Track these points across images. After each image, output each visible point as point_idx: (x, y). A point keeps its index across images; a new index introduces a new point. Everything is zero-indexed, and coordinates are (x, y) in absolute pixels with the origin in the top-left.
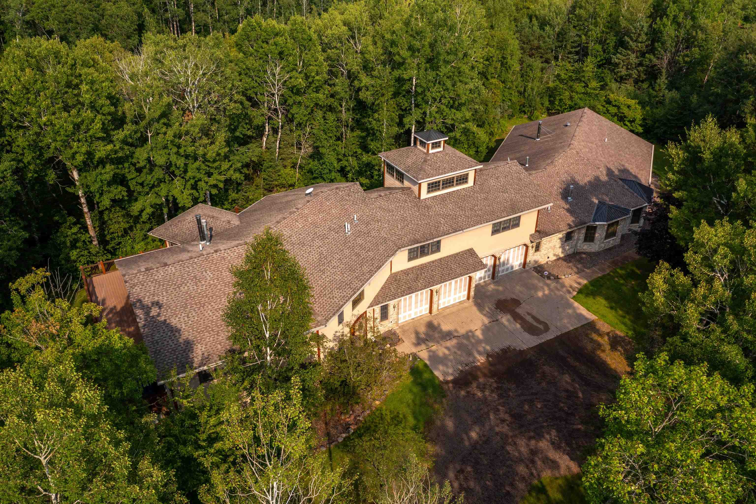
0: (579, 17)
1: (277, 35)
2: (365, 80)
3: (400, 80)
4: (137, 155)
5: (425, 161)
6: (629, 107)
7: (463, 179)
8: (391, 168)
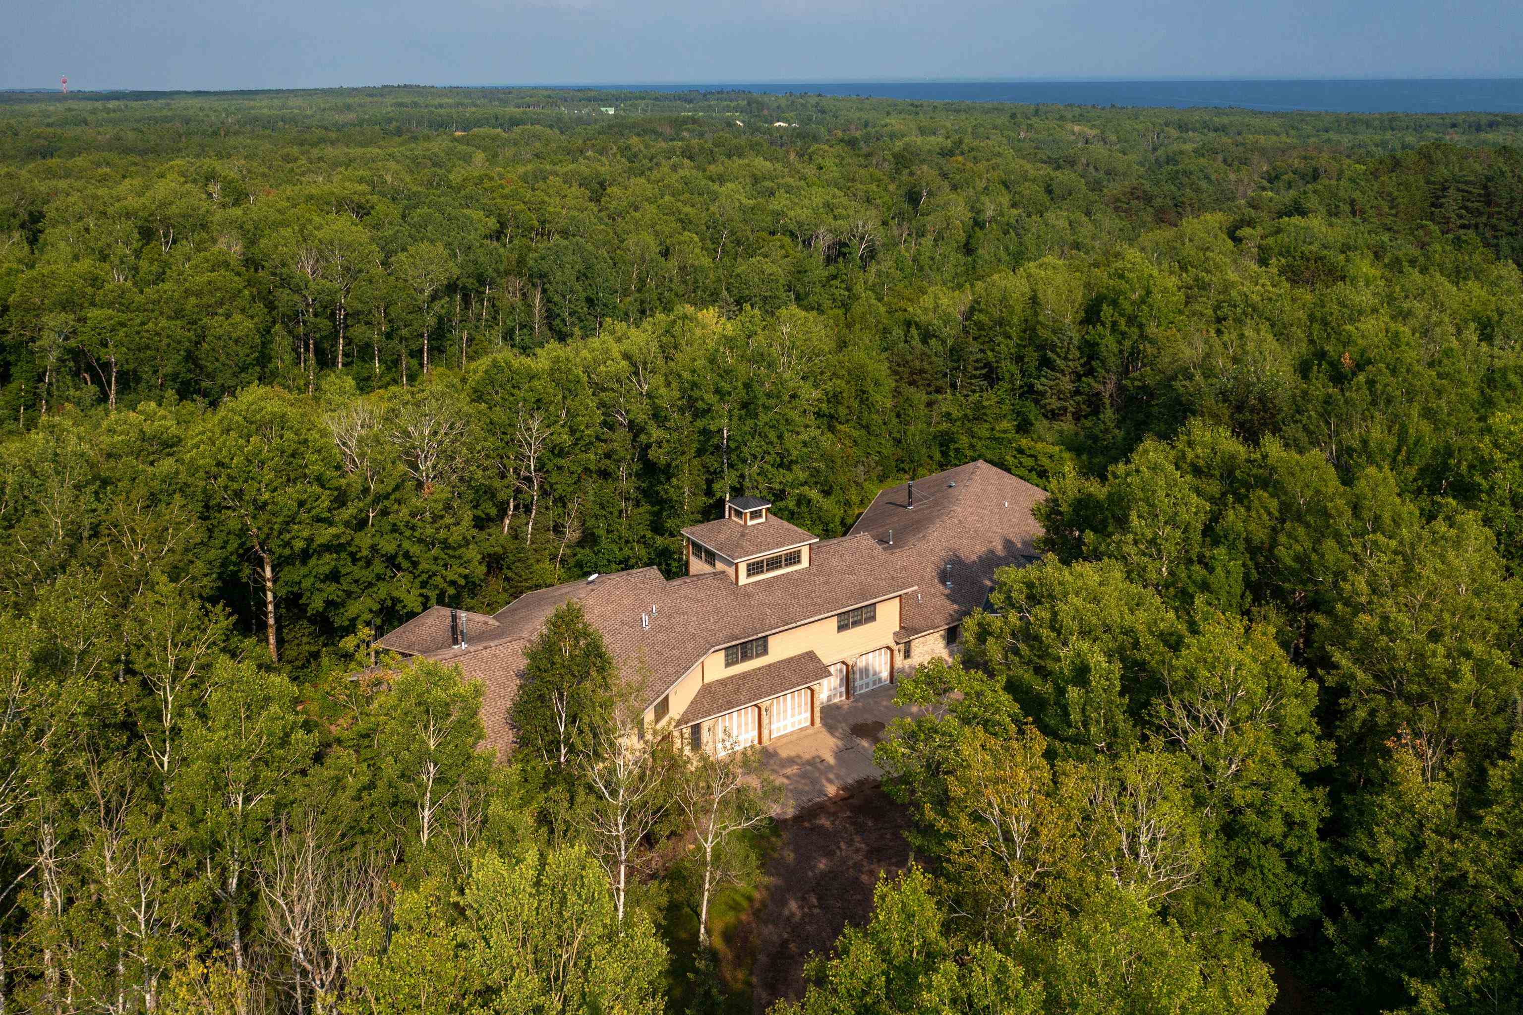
0: (980, 326)
1: (532, 378)
2: (656, 433)
3: (705, 432)
4: (357, 541)
5: (743, 535)
6: (1051, 457)
7: (794, 558)
8: (698, 549)
